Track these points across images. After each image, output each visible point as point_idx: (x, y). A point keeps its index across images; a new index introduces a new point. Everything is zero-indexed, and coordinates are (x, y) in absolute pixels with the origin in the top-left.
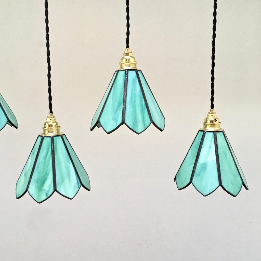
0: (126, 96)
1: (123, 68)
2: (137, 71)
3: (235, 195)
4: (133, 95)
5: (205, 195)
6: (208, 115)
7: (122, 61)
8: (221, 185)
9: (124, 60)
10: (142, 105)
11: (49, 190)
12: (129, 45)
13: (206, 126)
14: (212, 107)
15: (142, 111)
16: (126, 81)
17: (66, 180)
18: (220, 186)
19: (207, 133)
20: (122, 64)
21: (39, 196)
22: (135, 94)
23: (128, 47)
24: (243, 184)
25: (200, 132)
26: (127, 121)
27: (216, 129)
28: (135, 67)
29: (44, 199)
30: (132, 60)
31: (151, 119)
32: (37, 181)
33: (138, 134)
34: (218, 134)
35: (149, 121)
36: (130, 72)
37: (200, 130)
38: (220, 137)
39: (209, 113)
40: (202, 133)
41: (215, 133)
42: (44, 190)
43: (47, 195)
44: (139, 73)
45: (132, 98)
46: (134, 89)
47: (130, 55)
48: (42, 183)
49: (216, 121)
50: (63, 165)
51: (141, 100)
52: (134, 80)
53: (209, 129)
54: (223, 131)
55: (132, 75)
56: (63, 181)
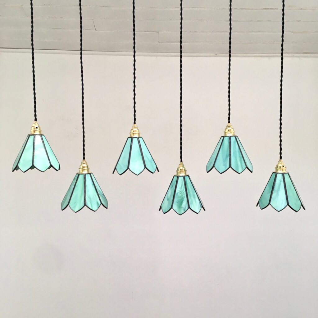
0: (231, 152)
1: (226, 135)
2: (235, 137)
3: (297, 211)
4: (235, 151)
5: (279, 211)
6: (278, 163)
7: (225, 131)
8: (288, 204)
9: (227, 130)
10: (240, 157)
11: (185, 208)
12: (230, 121)
13: (277, 170)
14: (281, 158)
15: (241, 161)
16: (230, 143)
17: (194, 202)
18: (288, 206)
19: (278, 174)
20: (226, 132)
21: (180, 211)
22: (236, 151)
23: (229, 122)
24: (302, 205)
25: (273, 174)
26: (232, 166)
27: (284, 172)
28: (234, 134)
29: (183, 213)
30: (232, 130)
31: (246, 165)
32: (177, 203)
33: (239, 174)
34: (285, 175)
35: (245, 167)
36: (232, 137)
37: (273, 173)
38: (286, 176)
39: (279, 162)
40: (275, 174)
41: (283, 174)
42: (183, 207)
43: (184, 210)
44: (237, 137)
45: (234, 153)
46: (234, 147)
47: (231, 127)
48: (181, 203)
49: (283, 166)
50: (191, 193)
51: (239, 154)
52: (234, 142)
53: (279, 171)
54: (288, 173)
55: (233, 139)
56: (192, 203)
